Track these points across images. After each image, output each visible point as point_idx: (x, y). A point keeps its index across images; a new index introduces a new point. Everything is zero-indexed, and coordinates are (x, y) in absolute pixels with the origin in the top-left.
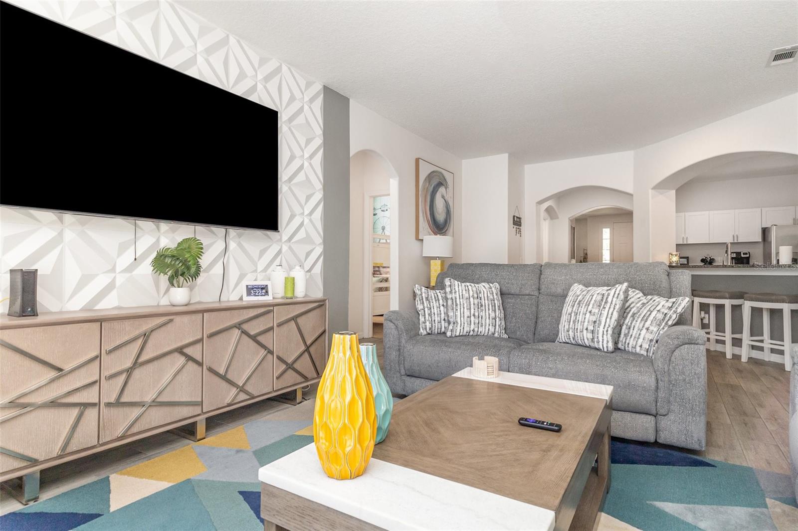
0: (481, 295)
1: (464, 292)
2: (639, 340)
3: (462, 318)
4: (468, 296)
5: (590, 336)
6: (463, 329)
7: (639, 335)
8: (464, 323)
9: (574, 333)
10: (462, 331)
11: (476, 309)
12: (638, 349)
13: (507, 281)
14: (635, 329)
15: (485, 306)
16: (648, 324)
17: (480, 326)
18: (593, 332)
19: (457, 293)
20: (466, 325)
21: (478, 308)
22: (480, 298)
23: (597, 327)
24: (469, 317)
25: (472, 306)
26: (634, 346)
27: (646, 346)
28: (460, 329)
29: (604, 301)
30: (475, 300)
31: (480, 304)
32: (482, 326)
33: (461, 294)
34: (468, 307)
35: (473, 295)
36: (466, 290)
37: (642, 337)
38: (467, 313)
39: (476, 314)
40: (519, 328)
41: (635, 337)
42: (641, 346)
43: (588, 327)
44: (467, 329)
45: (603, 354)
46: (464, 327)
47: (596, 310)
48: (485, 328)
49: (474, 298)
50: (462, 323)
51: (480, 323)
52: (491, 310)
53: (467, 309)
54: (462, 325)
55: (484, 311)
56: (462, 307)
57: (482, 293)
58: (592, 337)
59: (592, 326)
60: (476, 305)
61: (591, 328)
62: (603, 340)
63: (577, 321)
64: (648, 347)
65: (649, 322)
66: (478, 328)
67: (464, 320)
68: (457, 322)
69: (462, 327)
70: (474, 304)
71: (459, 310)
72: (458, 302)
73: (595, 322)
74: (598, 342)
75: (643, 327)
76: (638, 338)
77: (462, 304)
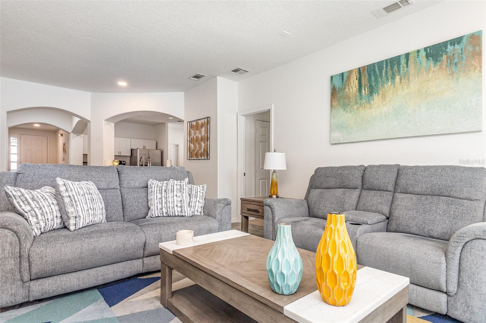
0: (91, 191)
1: (79, 189)
2: (196, 208)
3: (83, 212)
4: (83, 193)
5: (179, 209)
6: (85, 221)
7: (196, 205)
8: (86, 216)
9: (167, 210)
10: (84, 223)
11: (91, 203)
12: (196, 213)
13: (97, 179)
14: (192, 202)
15: (95, 200)
16: (198, 199)
17: (95, 216)
18: (181, 207)
19: (73, 191)
20: (87, 217)
21: (92, 202)
22: (91, 193)
23: (183, 204)
24: (88, 210)
25: (87, 200)
26: (194, 212)
27: (200, 210)
28: (83, 222)
29: (182, 189)
30: (89, 196)
31: (92, 199)
32: (96, 216)
33: (77, 192)
34: (85, 202)
35: (86, 192)
36: (80, 188)
37: (197, 206)
38: (86, 208)
39: (92, 207)
40: (114, 213)
41: (193, 207)
42: (197, 211)
43: (178, 204)
44: (87, 221)
45: (188, 218)
46: (85, 220)
47: (179, 194)
48: (98, 218)
49: (87, 194)
50: (84, 216)
51: (95, 214)
52: (99, 203)
53: (85, 204)
54: (85, 218)
55: (95, 204)
56: (81, 203)
57: (91, 189)
58: (181, 210)
59: (180, 204)
60: (90, 200)
61: (179, 205)
62: (187, 210)
63: (168, 202)
64: (200, 211)
65: (198, 198)
66: (94, 218)
67: (85, 213)
68: (80, 217)
69: (84, 220)
70: (89, 199)
71: (79, 205)
72: (76, 199)
73: (181, 201)
74: (185, 212)
75: (196, 201)
76: (195, 207)
77: (80, 200)
